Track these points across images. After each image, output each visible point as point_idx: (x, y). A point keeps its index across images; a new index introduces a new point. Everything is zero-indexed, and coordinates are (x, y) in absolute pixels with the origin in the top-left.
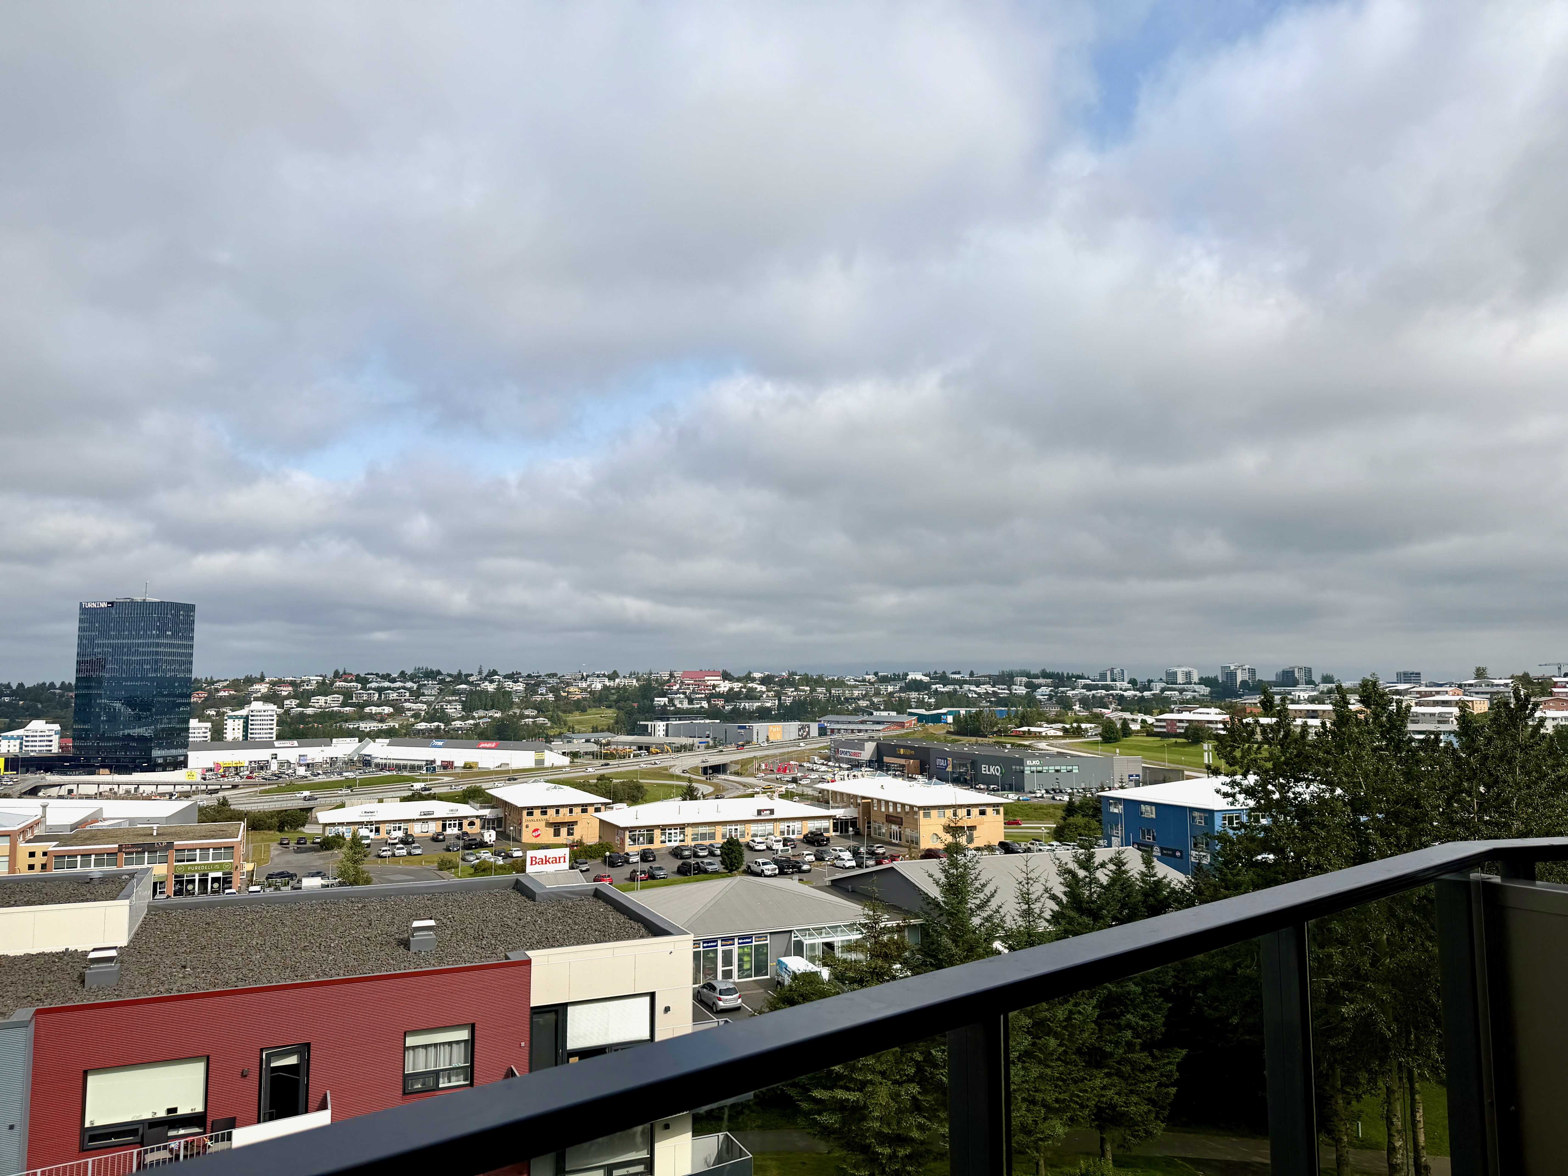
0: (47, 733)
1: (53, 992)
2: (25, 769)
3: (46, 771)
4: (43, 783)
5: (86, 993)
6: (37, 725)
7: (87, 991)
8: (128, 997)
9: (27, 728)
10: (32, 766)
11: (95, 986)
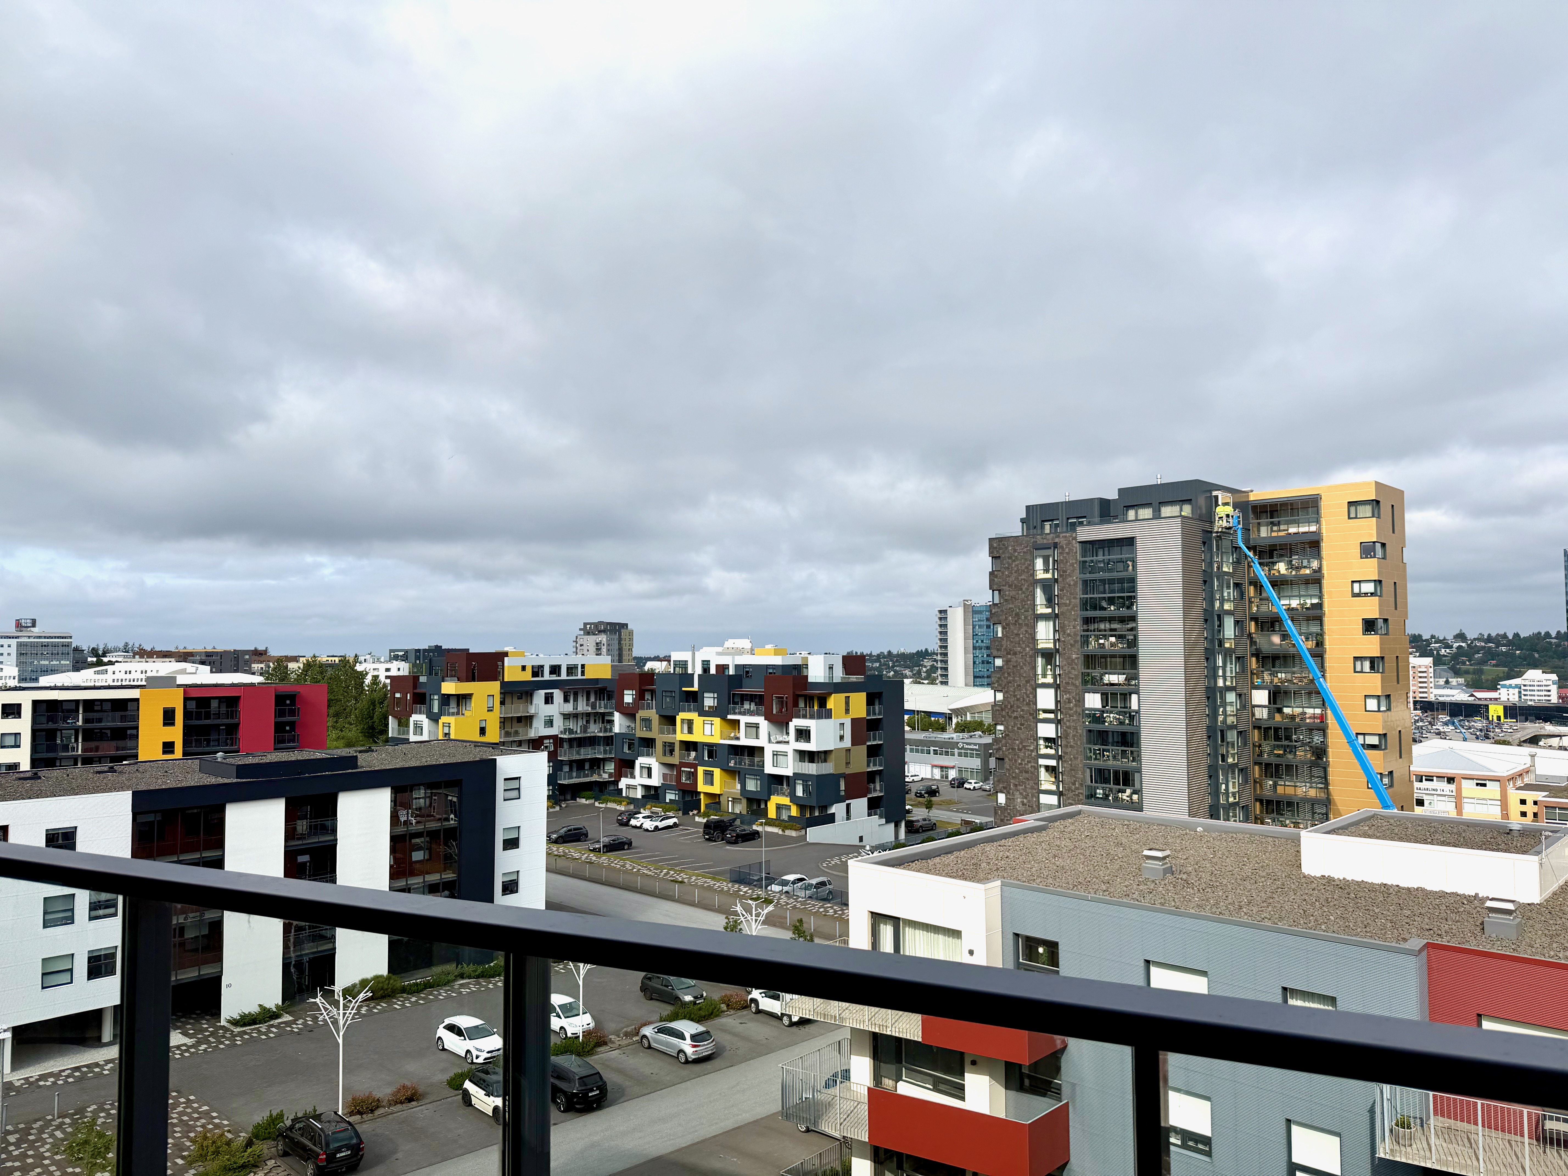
0: (1545, 683)
1: (1453, 931)
2: (1523, 718)
3: (1546, 721)
4: (1543, 732)
5: (1484, 940)
6: (1534, 675)
7: (1485, 938)
8: (1524, 954)
9: (1523, 677)
10: (1531, 715)
11: (1494, 935)
